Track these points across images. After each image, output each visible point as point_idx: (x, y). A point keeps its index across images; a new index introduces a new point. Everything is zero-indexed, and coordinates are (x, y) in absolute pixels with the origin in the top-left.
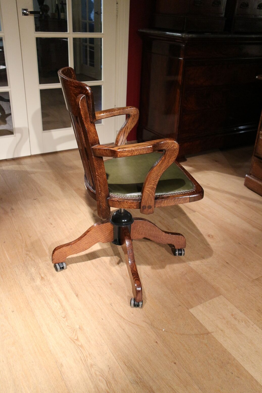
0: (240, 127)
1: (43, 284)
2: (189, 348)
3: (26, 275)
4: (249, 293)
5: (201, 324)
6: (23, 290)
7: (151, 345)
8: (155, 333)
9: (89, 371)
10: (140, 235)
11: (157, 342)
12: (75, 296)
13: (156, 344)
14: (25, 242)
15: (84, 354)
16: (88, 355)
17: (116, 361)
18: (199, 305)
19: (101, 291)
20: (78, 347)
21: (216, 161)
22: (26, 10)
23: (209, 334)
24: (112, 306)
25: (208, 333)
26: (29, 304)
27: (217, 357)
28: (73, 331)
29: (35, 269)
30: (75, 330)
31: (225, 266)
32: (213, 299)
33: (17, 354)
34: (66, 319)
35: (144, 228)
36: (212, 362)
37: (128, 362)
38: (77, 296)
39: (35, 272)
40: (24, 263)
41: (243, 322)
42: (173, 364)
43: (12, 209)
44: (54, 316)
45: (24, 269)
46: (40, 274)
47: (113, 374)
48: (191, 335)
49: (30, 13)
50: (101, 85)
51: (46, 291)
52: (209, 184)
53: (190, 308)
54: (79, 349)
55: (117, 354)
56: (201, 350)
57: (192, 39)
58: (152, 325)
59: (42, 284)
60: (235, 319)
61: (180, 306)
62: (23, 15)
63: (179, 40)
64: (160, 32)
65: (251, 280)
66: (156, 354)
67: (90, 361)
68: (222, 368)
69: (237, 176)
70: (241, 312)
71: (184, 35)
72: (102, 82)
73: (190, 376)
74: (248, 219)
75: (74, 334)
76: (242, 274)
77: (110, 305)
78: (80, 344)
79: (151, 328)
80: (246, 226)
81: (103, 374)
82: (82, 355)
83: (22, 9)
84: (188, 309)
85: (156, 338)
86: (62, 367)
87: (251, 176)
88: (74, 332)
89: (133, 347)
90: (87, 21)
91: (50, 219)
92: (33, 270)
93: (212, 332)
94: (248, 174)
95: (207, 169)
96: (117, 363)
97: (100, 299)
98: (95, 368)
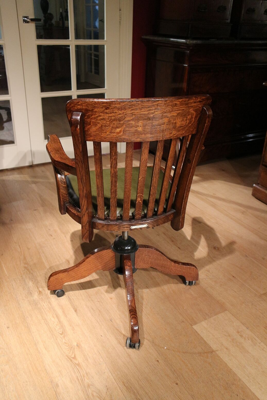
0: (247, 135)
1: (41, 299)
2: (192, 367)
3: (24, 289)
4: (256, 309)
5: (205, 342)
6: (19, 305)
7: (152, 364)
8: (157, 351)
9: (86, 392)
10: (146, 264)
11: (158, 361)
12: (73, 311)
13: (157, 363)
14: (24, 254)
15: (81, 372)
16: (86, 375)
17: (114, 381)
18: (203, 321)
19: (101, 306)
20: (75, 366)
21: (223, 170)
22: (26, 17)
23: (213, 353)
24: (112, 322)
25: (212, 351)
26: (25, 319)
27: (221, 378)
28: (70, 348)
29: (33, 282)
30: (72, 347)
31: (231, 280)
32: (218, 315)
33: (11, 373)
34: (63, 335)
35: (150, 256)
36: (216, 383)
37: (127, 383)
38: (76, 311)
39: (33, 285)
40: (22, 276)
41: (250, 339)
42: (175, 384)
43: (11, 220)
44: (51, 332)
45: (22, 283)
46: (38, 288)
47: (111, 395)
48: (194, 354)
49: (31, 21)
50: (104, 93)
51: (44, 306)
52: (215, 194)
53: (194, 325)
54: (76, 368)
55: (116, 373)
56: (205, 370)
57: (196, 45)
58: (153, 343)
59: (39, 298)
60: (241, 336)
61: (184, 322)
62: (24, 23)
63: (183, 46)
64: (164, 39)
65: (259, 295)
66: (157, 373)
67: (87, 381)
68: (227, 390)
69: (244, 185)
70: (248, 329)
71: (189, 42)
72: (106, 89)
73: (193, 398)
74: (256, 230)
75: (72, 351)
76: (249, 288)
77: (110, 321)
78: (77, 362)
79: (152, 345)
80: (253, 238)
81: (101, 395)
82: (78, 374)
83: (23, 16)
84: (192, 326)
85: (157, 356)
86: (57, 387)
87: (259, 186)
88: (71, 350)
89: (133, 366)
90: (92, 29)
91: (50, 231)
92: (31, 284)
93: (216, 351)
94: (256, 184)
95: (214, 179)
96: (116, 383)
97: (99, 315)
98: (92, 389)
